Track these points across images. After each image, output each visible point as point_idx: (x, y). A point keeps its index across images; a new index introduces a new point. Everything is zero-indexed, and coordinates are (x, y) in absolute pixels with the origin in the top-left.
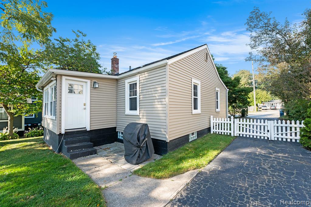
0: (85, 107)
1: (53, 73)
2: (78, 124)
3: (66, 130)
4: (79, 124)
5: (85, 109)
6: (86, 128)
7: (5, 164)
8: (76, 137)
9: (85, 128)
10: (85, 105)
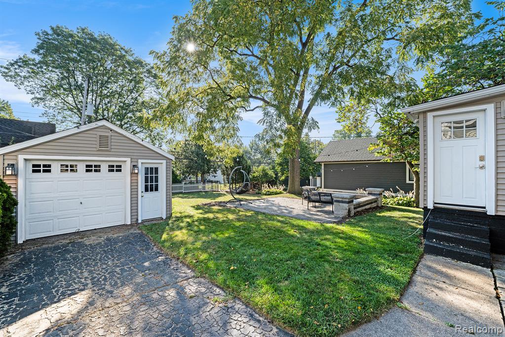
0: (483, 163)
1: (409, 113)
2: (464, 197)
3: (435, 203)
4: (466, 198)
5: (482, 167)
6: (486, 208)
7: (362, 227)
8: (459, 221)
9: (484, 208)
10: (482, 159)
